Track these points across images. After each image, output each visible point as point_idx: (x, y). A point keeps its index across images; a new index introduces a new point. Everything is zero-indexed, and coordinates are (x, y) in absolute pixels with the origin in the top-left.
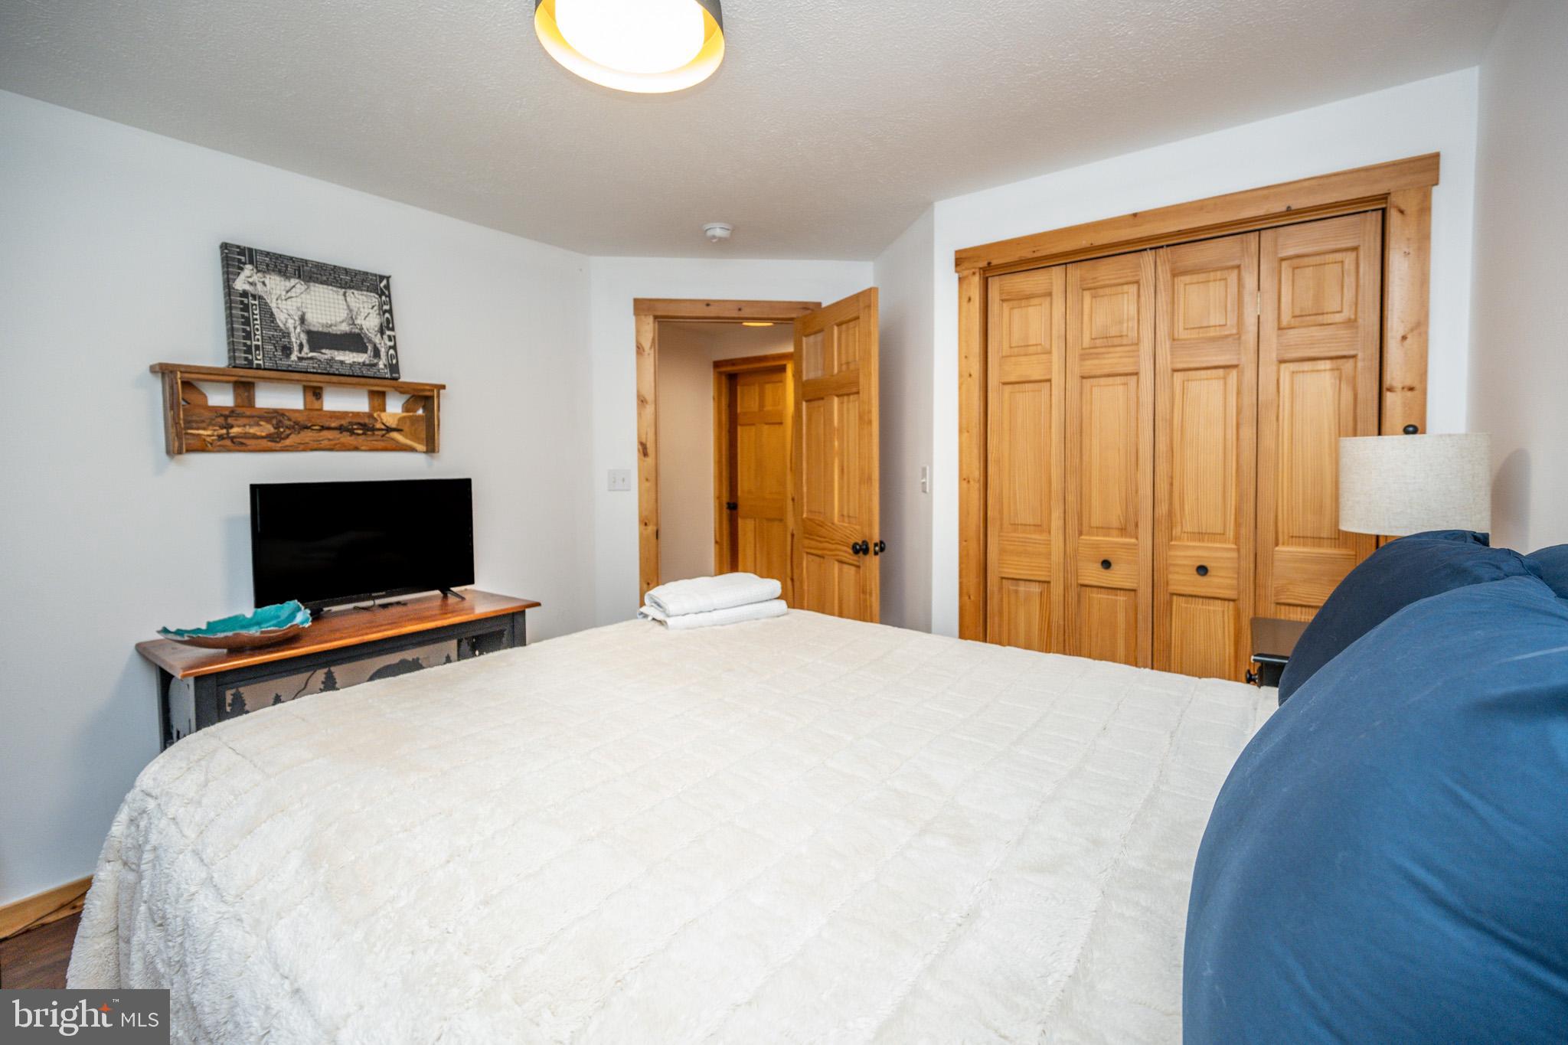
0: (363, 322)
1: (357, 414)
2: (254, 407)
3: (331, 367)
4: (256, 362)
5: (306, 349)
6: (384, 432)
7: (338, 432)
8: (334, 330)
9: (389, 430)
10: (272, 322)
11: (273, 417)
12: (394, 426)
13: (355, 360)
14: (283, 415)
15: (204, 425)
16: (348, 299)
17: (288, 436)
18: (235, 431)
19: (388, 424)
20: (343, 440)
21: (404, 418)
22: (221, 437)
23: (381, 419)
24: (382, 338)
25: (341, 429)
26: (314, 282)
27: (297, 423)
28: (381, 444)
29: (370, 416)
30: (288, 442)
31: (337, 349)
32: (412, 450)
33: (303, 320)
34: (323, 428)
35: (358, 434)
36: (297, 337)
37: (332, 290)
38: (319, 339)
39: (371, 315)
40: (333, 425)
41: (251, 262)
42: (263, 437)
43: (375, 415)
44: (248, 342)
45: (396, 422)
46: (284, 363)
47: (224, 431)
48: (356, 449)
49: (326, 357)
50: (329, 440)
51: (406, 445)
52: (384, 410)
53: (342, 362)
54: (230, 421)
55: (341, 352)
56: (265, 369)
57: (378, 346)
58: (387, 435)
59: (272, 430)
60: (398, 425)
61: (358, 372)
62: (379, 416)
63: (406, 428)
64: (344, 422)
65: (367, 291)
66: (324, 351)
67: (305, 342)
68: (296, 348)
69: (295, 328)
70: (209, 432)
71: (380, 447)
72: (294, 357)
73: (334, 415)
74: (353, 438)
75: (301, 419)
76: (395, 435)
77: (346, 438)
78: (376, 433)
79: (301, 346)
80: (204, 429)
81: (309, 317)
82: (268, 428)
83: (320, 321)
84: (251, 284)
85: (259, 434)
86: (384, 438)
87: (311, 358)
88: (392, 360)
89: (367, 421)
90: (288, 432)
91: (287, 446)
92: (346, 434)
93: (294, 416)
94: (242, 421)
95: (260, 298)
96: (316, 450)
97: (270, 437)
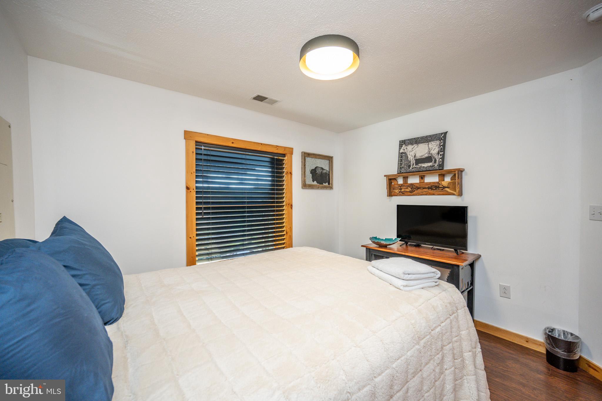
0: (433, 152)
1: (434, 183)
2: (407, 183)
3: (420, 169)
4: (402, 171)
5: (414, 165)
6: (443, 188)
7: (428, 189)
8: (424, 157)
9: (444, 187)
10: (407, 159)
11: (411, 186)
12: (446, 186)
13: (428, 165)
14: (413, 185)
15: (396, 189)
16: (429, 145)
17: (414, 191)
18: (402, 190)
19: (444, 186)
20: (429, 192)
21: (450, 182)
22: (400, 192)
23: (442, 184)
24: (438, 155)
25: (429, 188)
26: (420, 143)
27: (417, 187)
28: (441, 193)
29: (438, 183)
30: (414, 193)
31: (423, 163)
32: (453, 194)
33: (415, 156)
34: (424, 188)
35: (434, 190)
36: (413, 161)
37: (424, 144)
38: (418, 161)
39: (436, 149)
40: (427, 187)
41: (404, 144)
42: (408, 192)
43: (440, 182)
44: (401, 166)
45: (447, 184)
46: (408, 170)
47: (400, 190)
48: (434, 194)
49: (419, 166)
50: (425, 192)
51: (451, 193)
52: (444, 181)
53: (424, 167)
54: (402, 188)
55: (424, 164)
56: (404, 173)
57: (436, 159)
58: (444, 189)
59: (411, 190)
60: (448, 185)
61: (428, 169)
62: (441, 183)
63: (451, 186)
64: (430, 186)
65: (436, 140)
66: (419, 165)
67: (414, 163)
68: (412, 165)
69: (412, 159)
70: (397, 191)
71: (441, 194)
72: (411, 168)
73: (427, 184)
74: (432, 191)
75: (418, 186)
76: (447, 189)
77: (430, 191)
78: (440, 189)
79: (413, 164)
80: (397, 190)
81: (417, 155)
82: (409, 189)
83: (420, 155)
84: (404, 150)
85: (407, 191)
86: (443, 190)
87: (415, 167)
88: (440, 163)
89: (437, 185)
90: (414, 190)
91: (414, 194)
92: (430, 189)
93: (416, 185)
94: (405, 187)
95: (406, 153)
96: (422, 195)
97: (410, 192)
